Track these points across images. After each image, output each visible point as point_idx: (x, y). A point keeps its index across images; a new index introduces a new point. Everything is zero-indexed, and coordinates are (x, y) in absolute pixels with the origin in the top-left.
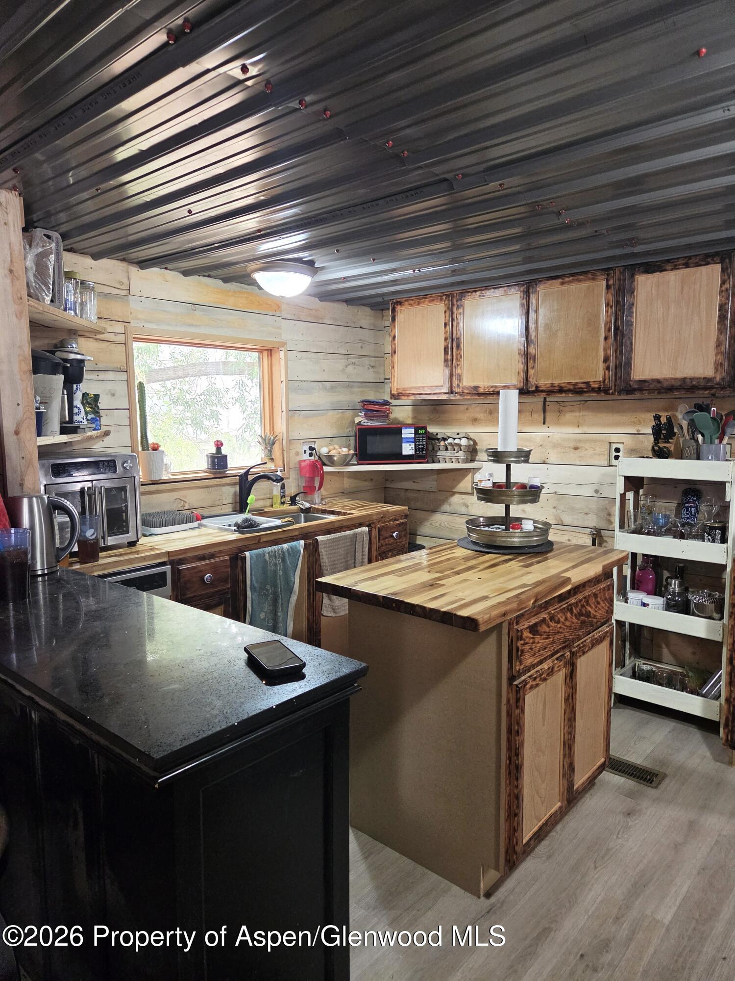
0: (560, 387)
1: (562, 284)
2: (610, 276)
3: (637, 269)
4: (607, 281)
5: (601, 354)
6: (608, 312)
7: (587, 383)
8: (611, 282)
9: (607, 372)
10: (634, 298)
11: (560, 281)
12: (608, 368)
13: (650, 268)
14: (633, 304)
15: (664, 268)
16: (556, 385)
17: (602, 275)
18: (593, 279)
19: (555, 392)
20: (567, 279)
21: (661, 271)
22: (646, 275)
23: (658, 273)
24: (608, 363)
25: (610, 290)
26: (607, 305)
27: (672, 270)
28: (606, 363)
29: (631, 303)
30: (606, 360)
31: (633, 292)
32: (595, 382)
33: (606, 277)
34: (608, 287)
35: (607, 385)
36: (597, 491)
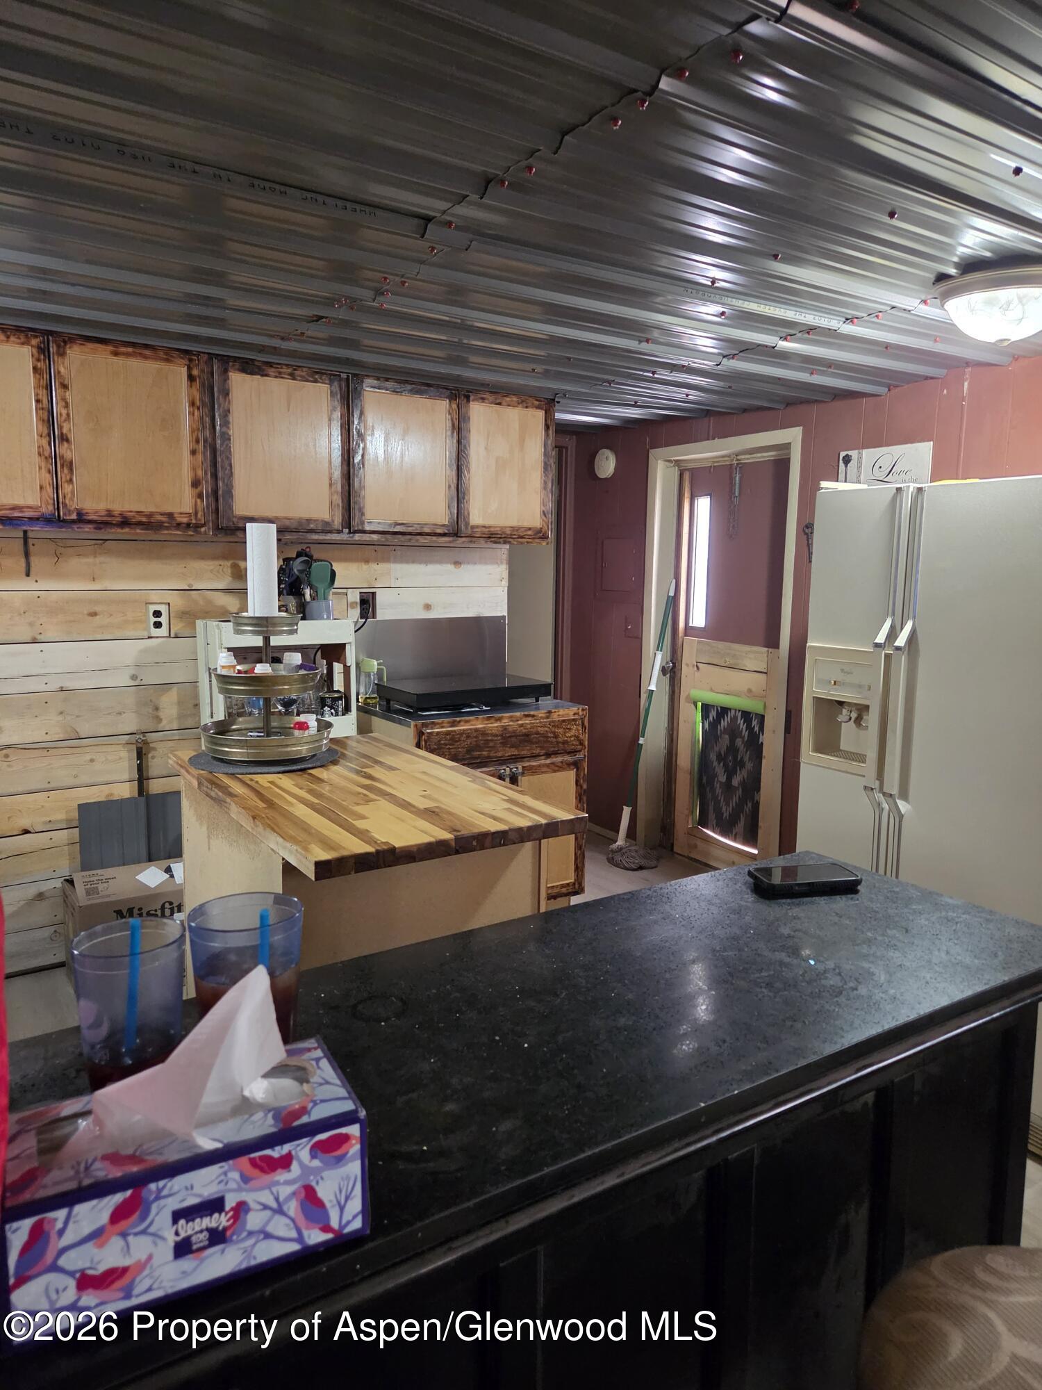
0: (125, 517)
1: (116, 354)
2: (194, 363)
3: (231, 364)
4: (189, 369)
5: (187, 476)
6: (193, 414)
7: (170, 515)
8: (195, 372)
9: (199, 500)
10: (229, 402)
11: (110, 348)
12: (200, 496)
13: (249, 367)
14: (229, 411)
15: (265, 372)
16: (116, 513)
17: (182, 358)
18: (167, 360)
19: (115, 525)
20: (123, 349)
21: (262, 375)
22: (244, 375)
23: (259, 377)
24: (199, 489)
25: (194, 383)
26: (192, 404)
27: (276, 377)
28: (197, 488)
29: (226, 408)
30: (196, 483)
31: (227, 394)
32: (181, 513)
33: (187, 363)
34: (191, 378)
35: (200, 520)
36: (134, 677)
